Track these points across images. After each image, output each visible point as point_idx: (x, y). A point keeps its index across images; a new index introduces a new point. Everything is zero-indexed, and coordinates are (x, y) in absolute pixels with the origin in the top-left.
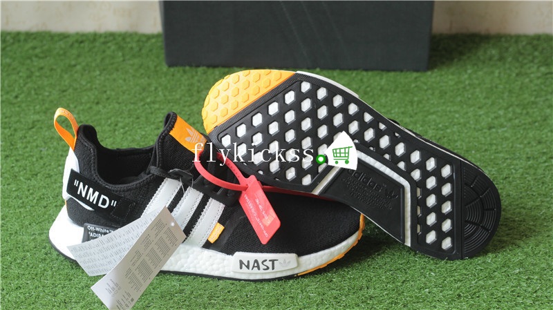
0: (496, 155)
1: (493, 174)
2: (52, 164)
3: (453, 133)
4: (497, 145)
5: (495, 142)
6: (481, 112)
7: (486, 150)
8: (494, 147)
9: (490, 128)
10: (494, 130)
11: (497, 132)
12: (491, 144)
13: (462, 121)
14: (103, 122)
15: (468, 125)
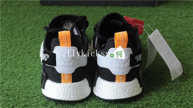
0: (189, 28)
1: (188, 36)
3: (170, 19)
4: (189, 24)
5: (188, 23)
6: (183, 11)
7: (185, 26)
8: (188, 25)
9: (186, 17)
10: (188, 18)
11: (189, 19)
12: (187, 24)
13: (174, 14)
14: (20, 14)
15: (177, 16)
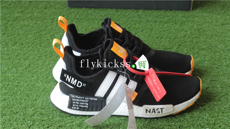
0: (225, 38)
1: (223, 48)
2: (24, 38)
3: (206, 27)
4: (225, 33)
5: (224, 32)
6: (219, 17)
7: (220, 36)
8: (224, 35)
9: (222, 25)
10: (224, 26)
11: (226, 27)
12: (223, 33)
13: (210, 21)
14: (48, 18)
15: (212, 23)
